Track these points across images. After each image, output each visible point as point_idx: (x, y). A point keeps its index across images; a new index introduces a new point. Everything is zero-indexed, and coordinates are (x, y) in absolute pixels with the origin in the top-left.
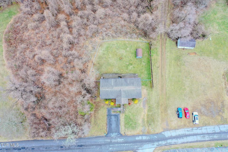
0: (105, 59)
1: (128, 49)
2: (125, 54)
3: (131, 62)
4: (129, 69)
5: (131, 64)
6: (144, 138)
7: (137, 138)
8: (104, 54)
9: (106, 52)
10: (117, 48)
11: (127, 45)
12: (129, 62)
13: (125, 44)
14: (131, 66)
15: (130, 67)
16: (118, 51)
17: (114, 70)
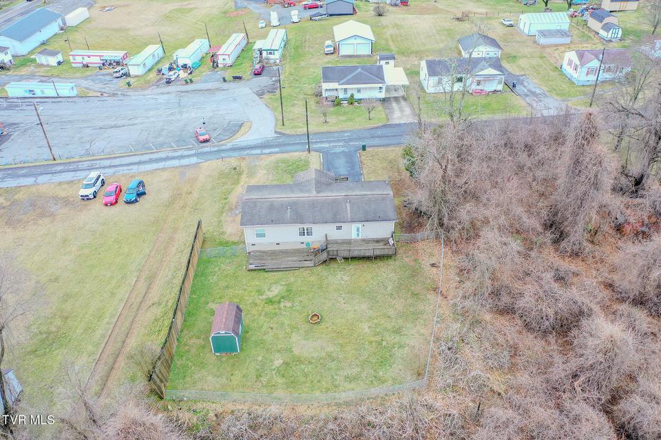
0: (391, 312)
1: (278, 362)
2: (295, 337)
3: (269, 308)
4: (282, 285)
5: (270, 301)
6: (258, 151)
7: (277, 150)
8: (398, 331)
9: (391, 338)
10: (333, 365)
11: (281, 380)
12: (280, 309)
13: (292, 384)
14: (271, 294)
15: (276, 291)
16: (330, 349)
17: (345, 278)
